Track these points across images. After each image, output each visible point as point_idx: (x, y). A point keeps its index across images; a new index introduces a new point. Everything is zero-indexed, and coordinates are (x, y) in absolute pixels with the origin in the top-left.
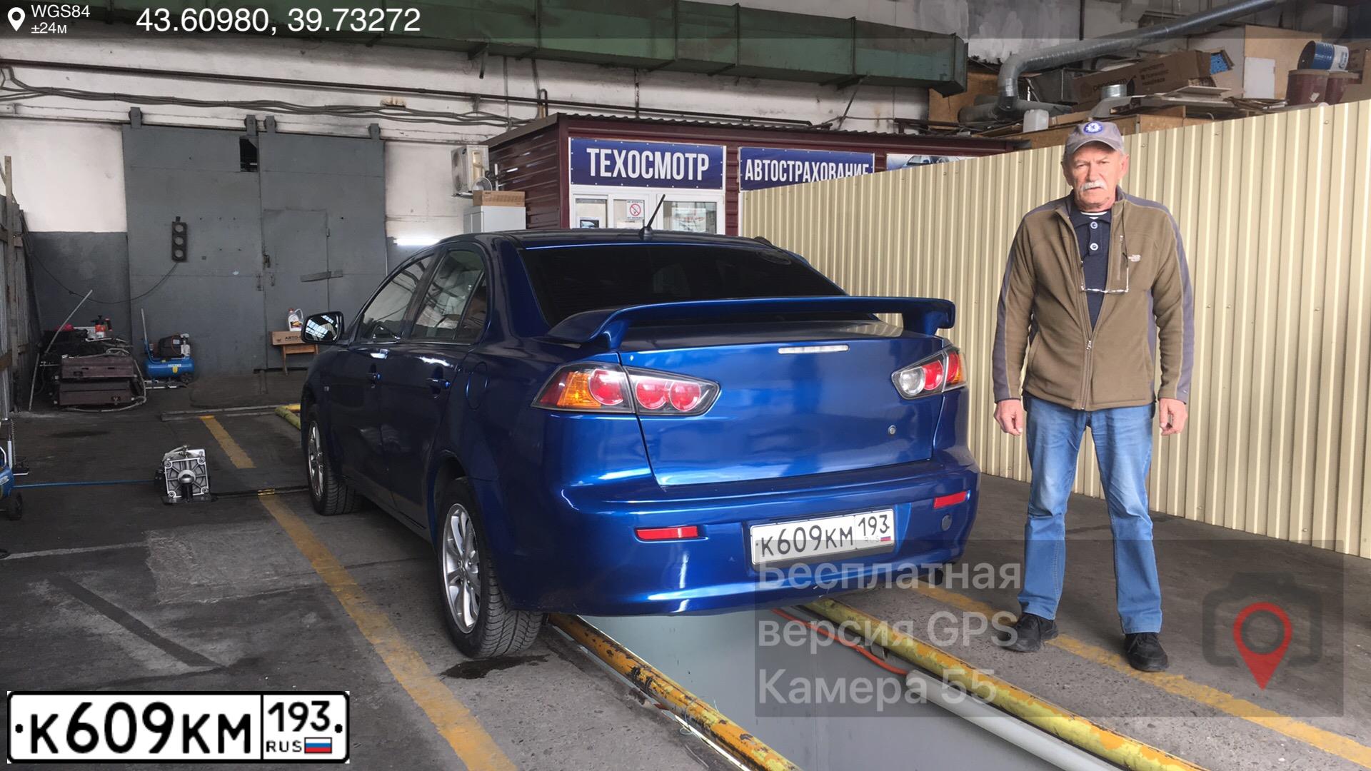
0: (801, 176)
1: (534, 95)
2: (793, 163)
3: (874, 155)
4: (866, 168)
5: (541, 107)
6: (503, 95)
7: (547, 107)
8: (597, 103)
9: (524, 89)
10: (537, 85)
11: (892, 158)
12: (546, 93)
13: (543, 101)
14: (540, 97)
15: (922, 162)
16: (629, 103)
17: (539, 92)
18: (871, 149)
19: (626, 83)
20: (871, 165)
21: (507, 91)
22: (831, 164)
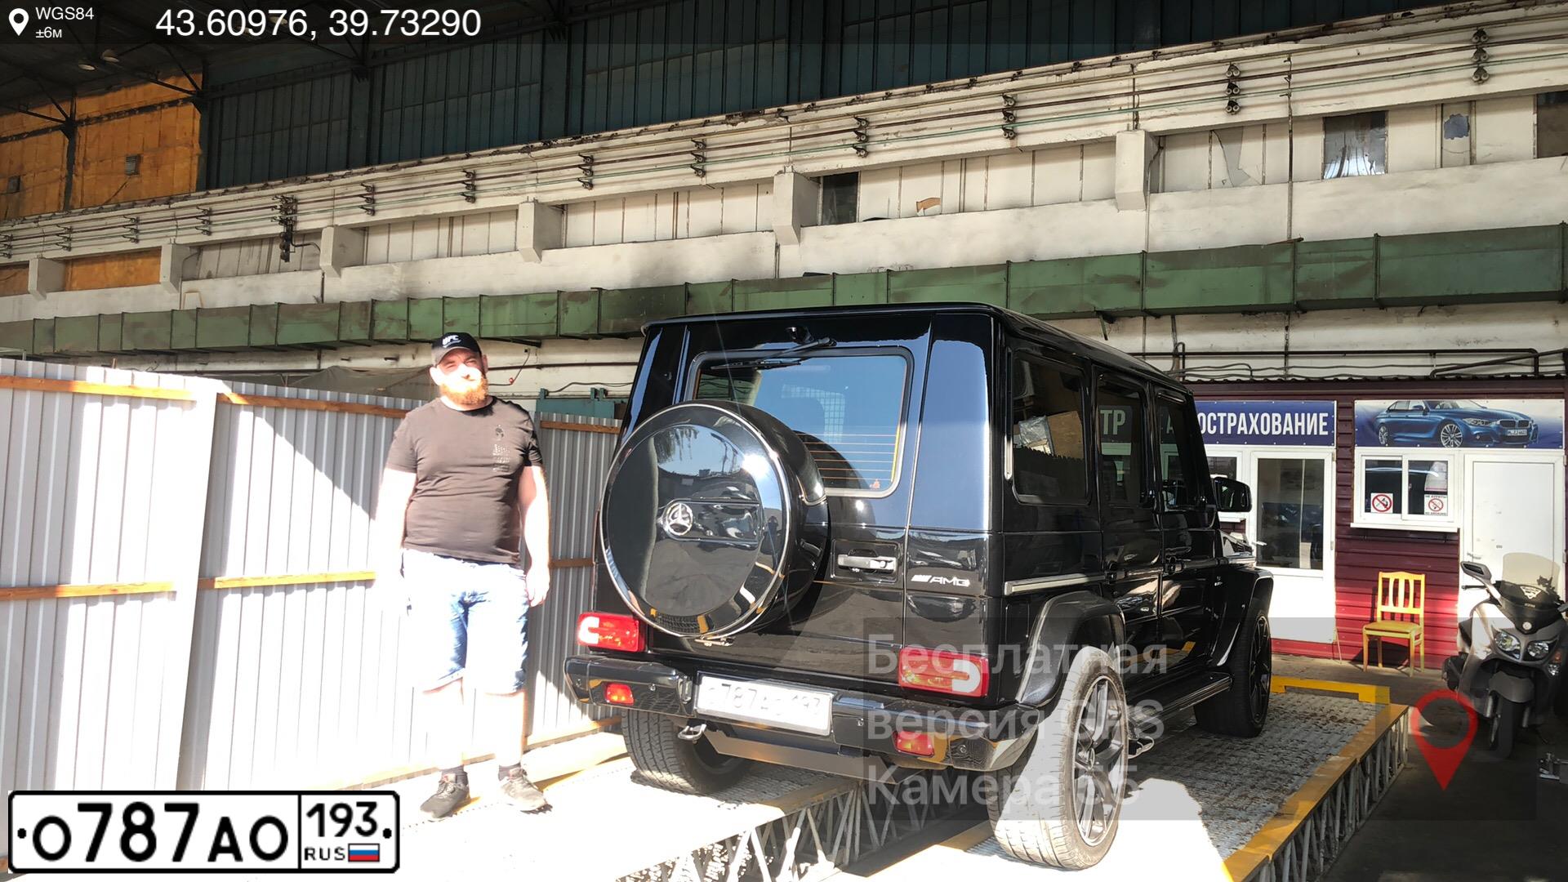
0: (1235, 428)
1: (1171, 349)
2: (1225, 414)
3: (1335, 402)
4: (1324, 418)
5: (1177, 359)
6: (1141, 352)
7: (1184, 359)
8: (1241, 350)
9: (1162, 343)
10: (1175, 338)
11: (1364, 406)
12: (1184, 345)
13: (1181, 354)
14: (1176, 348)
15: (1410, 408)
16: (1278, 348)
17: (1176, 345)
18: (1331, 397)
19: (1276, 328)
20: (1331, 413)
21: (1144, 347)
22: (1274, 415)
